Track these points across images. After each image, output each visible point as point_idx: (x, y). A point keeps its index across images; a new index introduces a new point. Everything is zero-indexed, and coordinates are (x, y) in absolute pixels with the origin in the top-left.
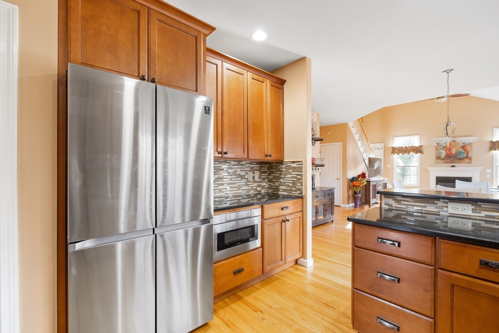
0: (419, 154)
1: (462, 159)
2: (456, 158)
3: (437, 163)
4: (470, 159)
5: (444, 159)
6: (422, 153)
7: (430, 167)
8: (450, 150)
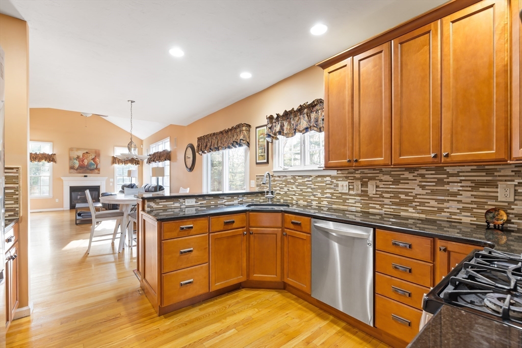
0: (52, 162)
1: (93, 170)
2: (88, 169)
3: (70, 173)
4: (99, 170)
5: (77, 169)
6: (55, 162)
7: (64, 177)
8: (83, 161)
